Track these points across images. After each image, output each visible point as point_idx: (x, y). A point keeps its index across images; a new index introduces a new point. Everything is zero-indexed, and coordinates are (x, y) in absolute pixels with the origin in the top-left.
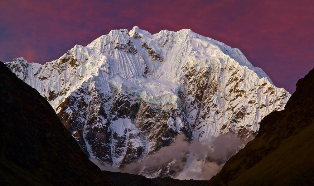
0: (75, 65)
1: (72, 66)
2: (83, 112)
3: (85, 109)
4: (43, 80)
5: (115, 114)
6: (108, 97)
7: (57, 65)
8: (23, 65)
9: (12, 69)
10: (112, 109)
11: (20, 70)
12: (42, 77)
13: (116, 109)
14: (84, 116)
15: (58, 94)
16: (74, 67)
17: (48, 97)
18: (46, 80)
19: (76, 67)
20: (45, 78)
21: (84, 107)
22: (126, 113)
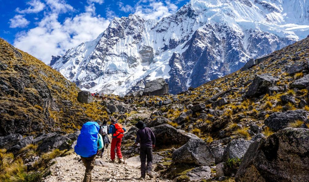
0: (194, 15)
1: (190, 17)
2: (216, 49)
3: (218, 46)
4: (161, 32)
5: (255, 53)
6: (242, 36)
7: (174, 18)
8: (140, 20)
9: (128, 23)
10: (249, 47)
11: (136, 24)
12: (160, 30)
13: (254, 47)
14: (220, 54)
15: (179, 42)
16: (193, 17)
17: (169, 45)
18: (164, 32)
19: (194, 17)
20: (163, 30)
21: (217, 44)
22: (268, 51)
